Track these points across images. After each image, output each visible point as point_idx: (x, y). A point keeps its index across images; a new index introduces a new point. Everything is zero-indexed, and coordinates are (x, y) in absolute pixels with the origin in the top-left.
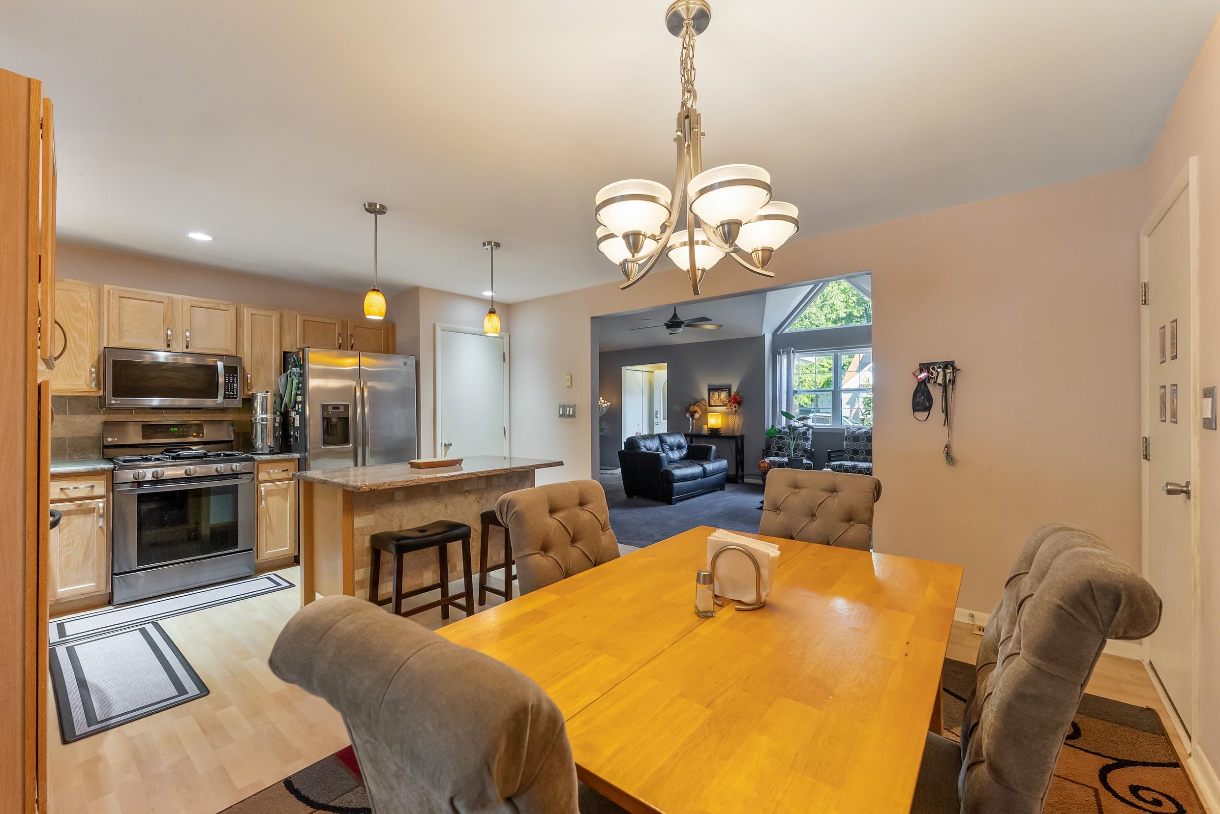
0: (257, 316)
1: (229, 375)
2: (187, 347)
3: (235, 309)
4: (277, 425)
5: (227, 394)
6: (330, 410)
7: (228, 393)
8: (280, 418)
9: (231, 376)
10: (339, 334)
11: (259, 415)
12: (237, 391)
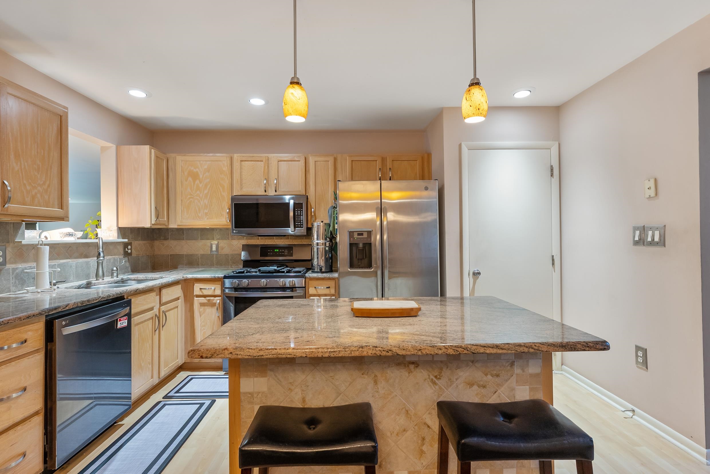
0: (319, 162)
1: (298, 210)
2: (276, 191)
3: (304, 159)
4: (327, 249)
5: (297, 225)
6: (356, 236)
7: (297, 223)
8: (329, 243)
9: (299, 211)
10: (380, 169)
11: (316, 241)
12: (303, 222)
